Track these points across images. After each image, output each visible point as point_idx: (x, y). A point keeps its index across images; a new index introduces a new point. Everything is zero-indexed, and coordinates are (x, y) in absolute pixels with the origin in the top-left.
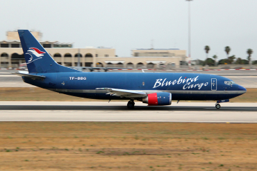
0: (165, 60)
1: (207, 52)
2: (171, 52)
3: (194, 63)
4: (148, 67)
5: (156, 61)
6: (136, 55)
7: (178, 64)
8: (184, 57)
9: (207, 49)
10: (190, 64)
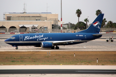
0: (37, 24)
1: (79, 16)
2: (43, 15)
3: (66, 26)
4: (20, 31)
5: (29, 25)
6: (9, 18)
7: (50, 27)
8: (56, 21)
9: (79, 13)
10: (61, 28)
